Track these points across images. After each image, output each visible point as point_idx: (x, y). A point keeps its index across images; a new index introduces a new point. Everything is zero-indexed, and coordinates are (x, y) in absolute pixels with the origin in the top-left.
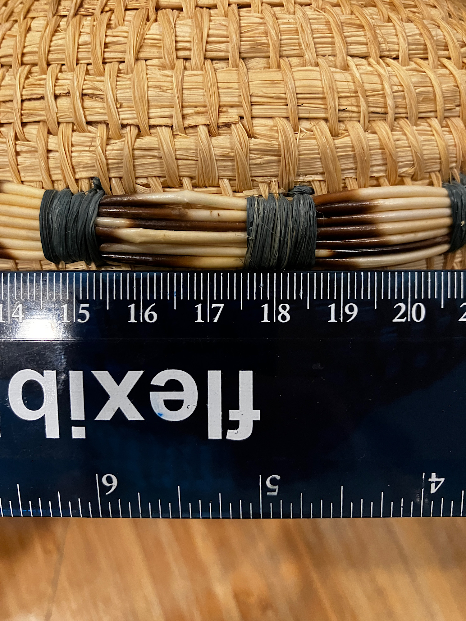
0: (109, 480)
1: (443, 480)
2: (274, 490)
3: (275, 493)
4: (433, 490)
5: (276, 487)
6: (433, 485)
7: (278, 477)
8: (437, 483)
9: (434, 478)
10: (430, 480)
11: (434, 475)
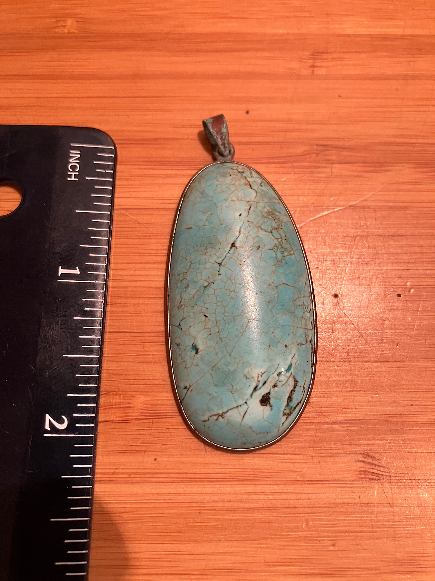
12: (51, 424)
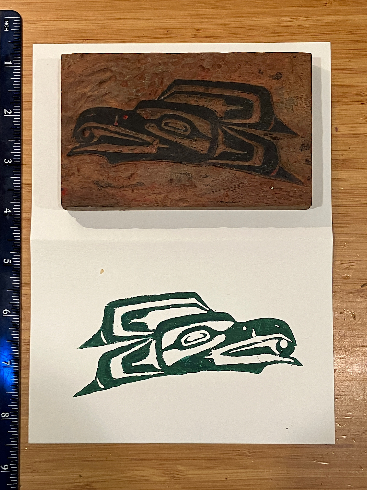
0: (5, 312)
1: (7, 209)
2: (9, 261)
3: (10, 260)
4: (10, 212)
5: (8, 260)
6: (9, 212)
7: (5, 260)
8: (8, 211)
9: (6, 212)
10: (7, 213)
11: (5, 212)
12: (6, 112)
